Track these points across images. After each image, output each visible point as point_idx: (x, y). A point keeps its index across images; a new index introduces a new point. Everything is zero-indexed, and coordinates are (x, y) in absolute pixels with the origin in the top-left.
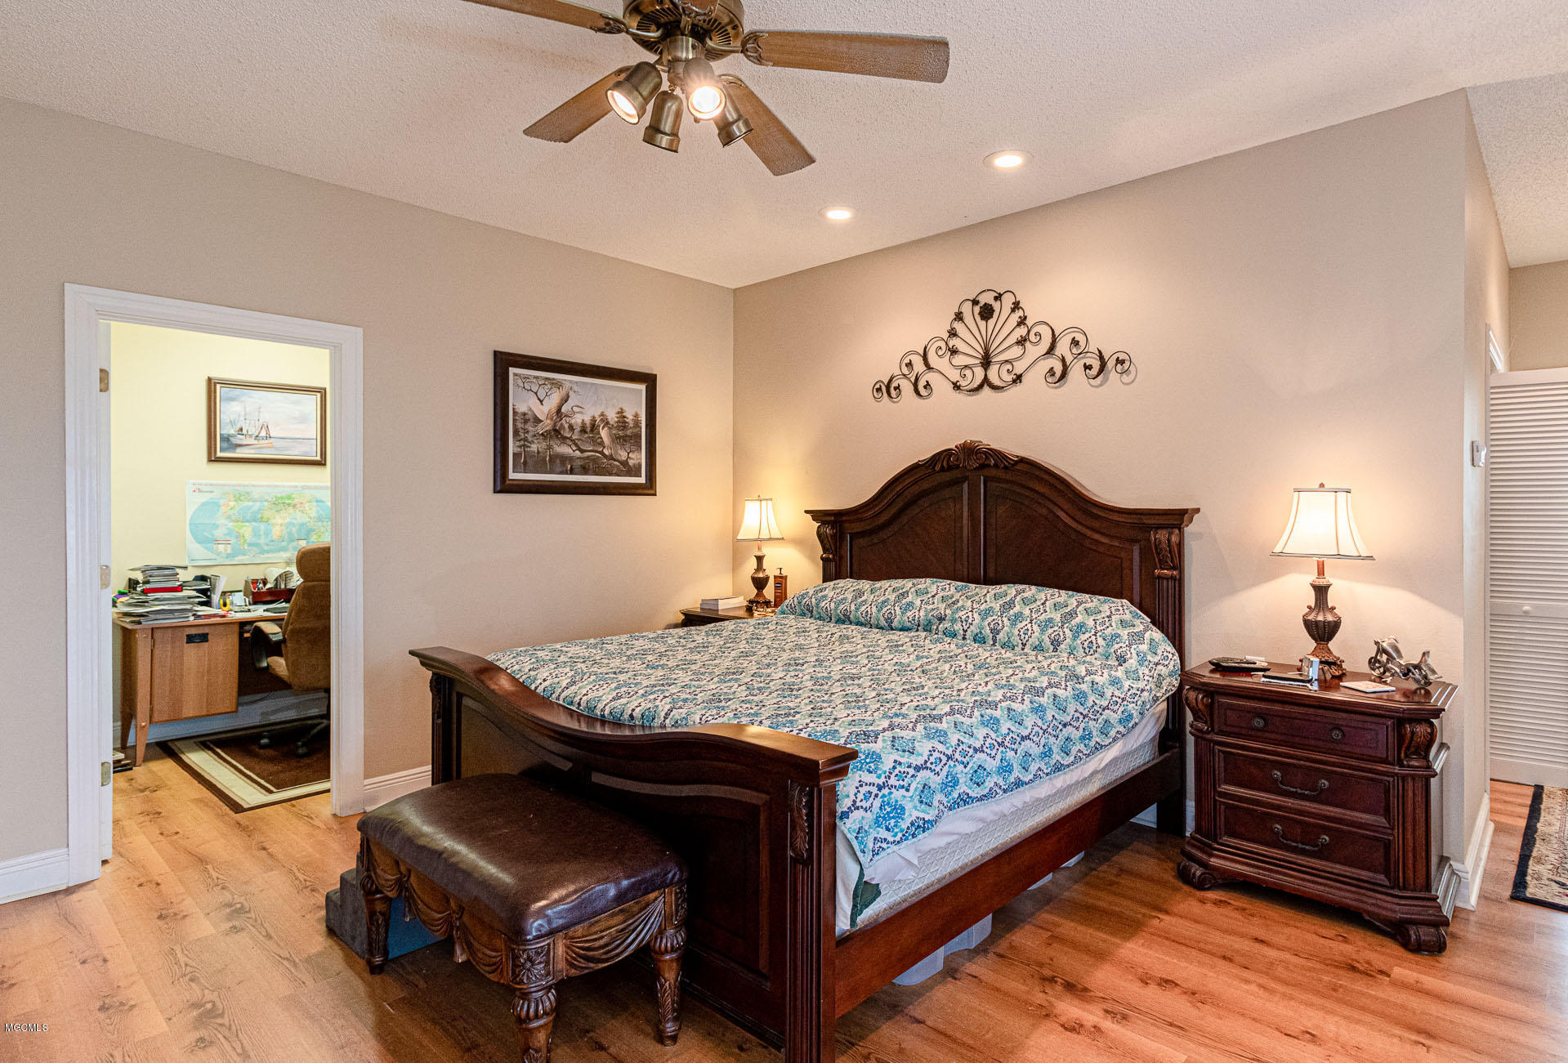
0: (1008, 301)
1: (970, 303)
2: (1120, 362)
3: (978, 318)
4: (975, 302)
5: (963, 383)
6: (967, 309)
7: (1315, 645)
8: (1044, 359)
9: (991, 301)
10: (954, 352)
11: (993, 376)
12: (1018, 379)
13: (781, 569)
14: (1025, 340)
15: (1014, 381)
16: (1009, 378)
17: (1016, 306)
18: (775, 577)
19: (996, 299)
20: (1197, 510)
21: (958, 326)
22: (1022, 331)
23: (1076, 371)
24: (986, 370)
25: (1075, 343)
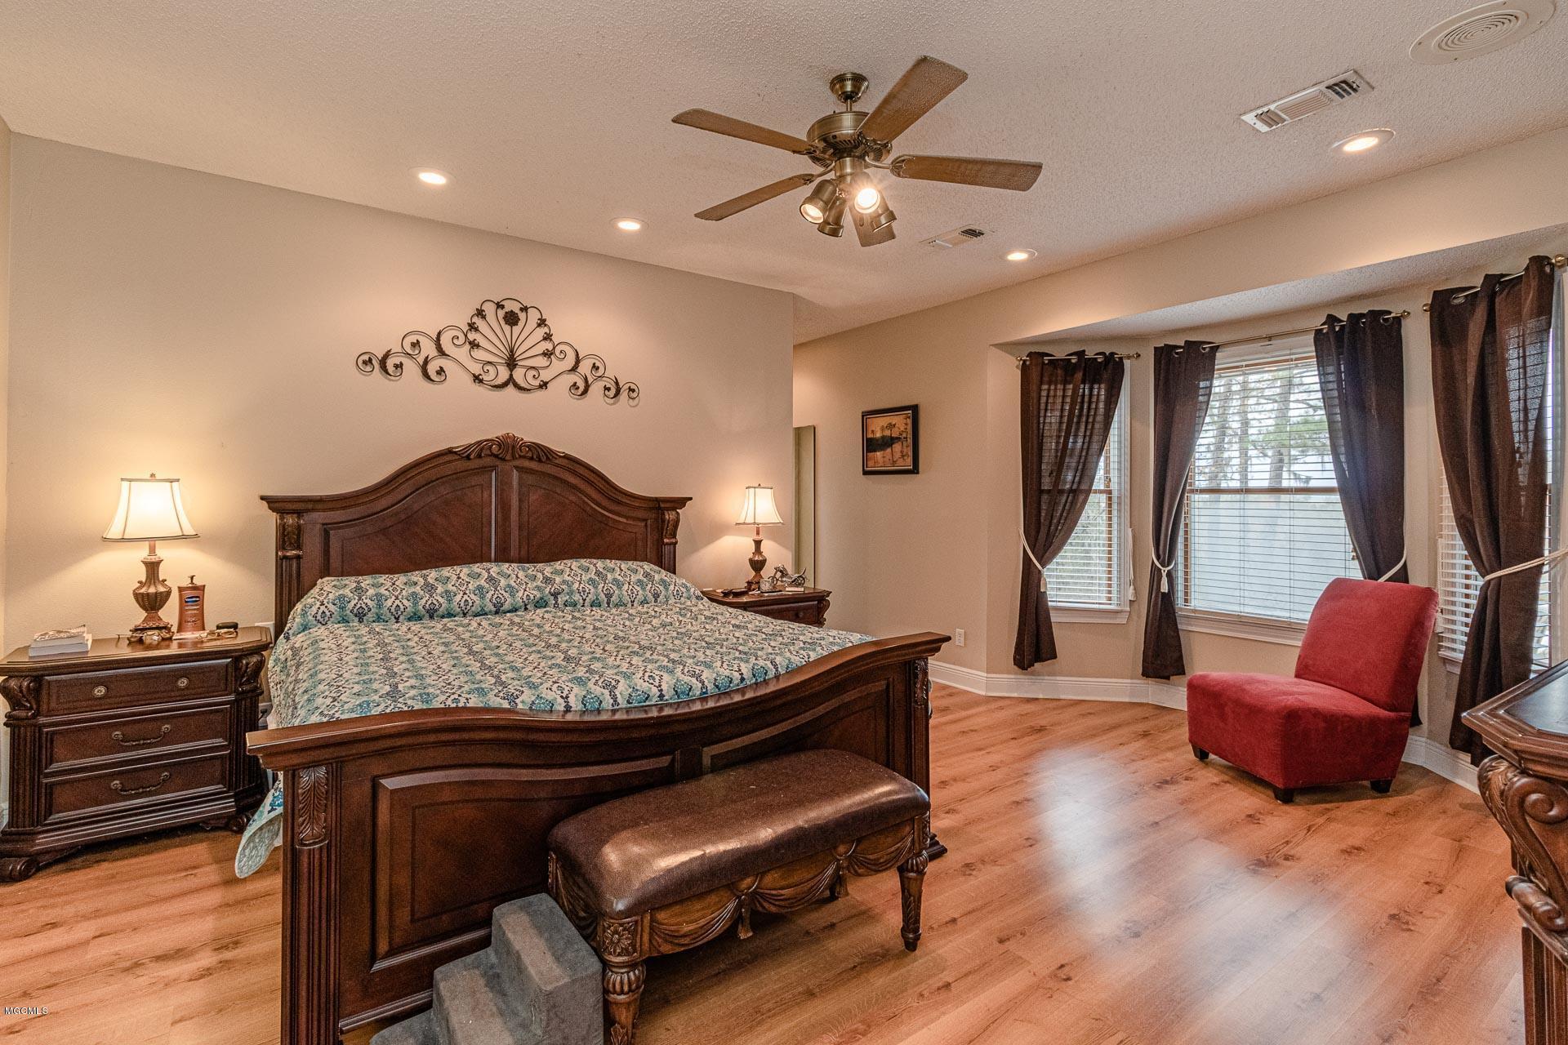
0: (534, 316)
1: (494, 307)
2: (631, 390)
3: (502, 322)
4: (499, 306)
5: (485, 378)
6: (489, 309)
7: (754, 573)
8: (568, 374)
9: (517, 311)
10: (474, 345)
11: (518, 374)
12: (544, 385)
13: (192, 578)
14: (551, 354)
15: (541, 387)
16: (537, 383)
17: (542, 322)
18: (181, 589)
19: (521, 310)
20: (691, 499)
21: (478, 322)
22: (548, 346)
23: (596, 388)
24: (511, 371)
25: (595, 367)
